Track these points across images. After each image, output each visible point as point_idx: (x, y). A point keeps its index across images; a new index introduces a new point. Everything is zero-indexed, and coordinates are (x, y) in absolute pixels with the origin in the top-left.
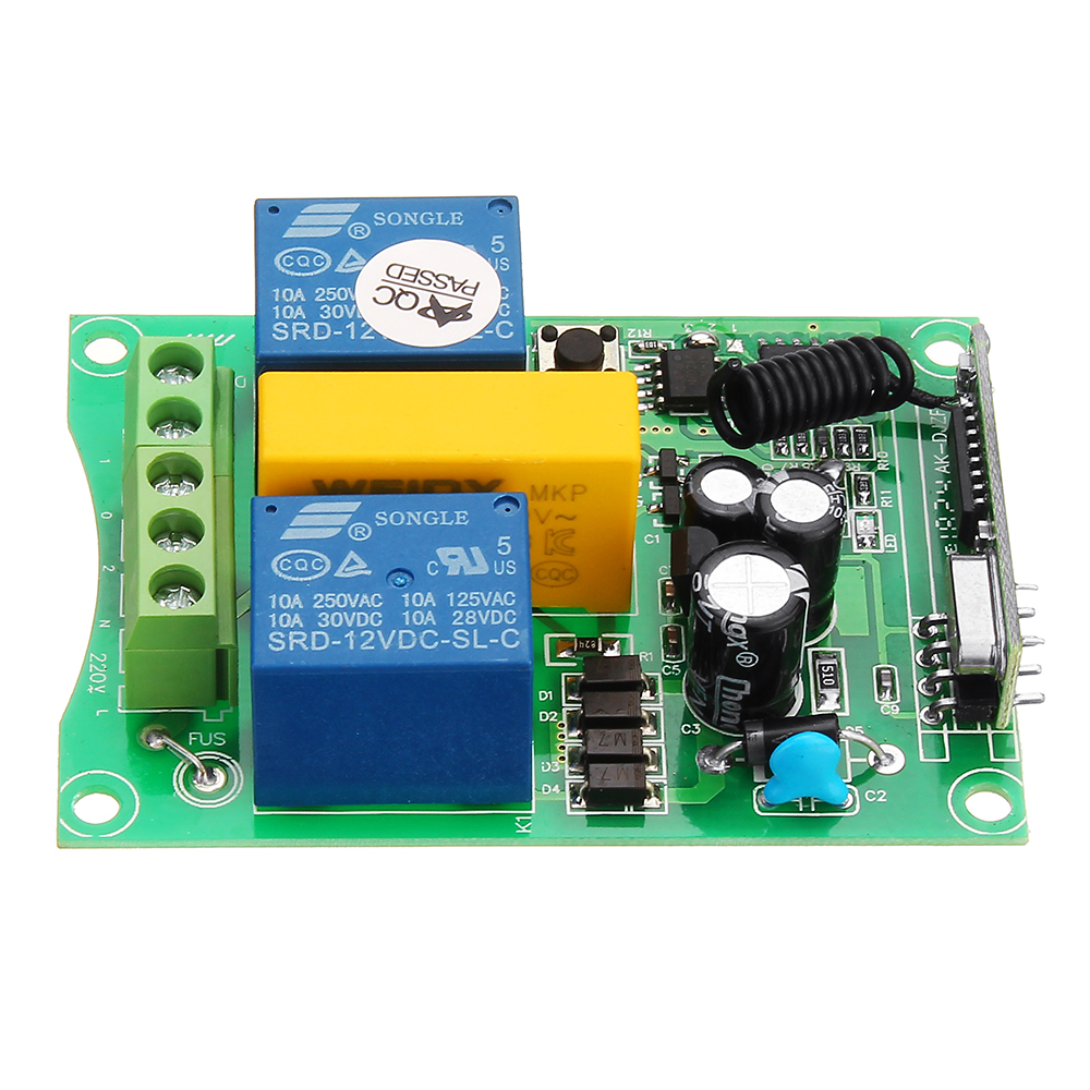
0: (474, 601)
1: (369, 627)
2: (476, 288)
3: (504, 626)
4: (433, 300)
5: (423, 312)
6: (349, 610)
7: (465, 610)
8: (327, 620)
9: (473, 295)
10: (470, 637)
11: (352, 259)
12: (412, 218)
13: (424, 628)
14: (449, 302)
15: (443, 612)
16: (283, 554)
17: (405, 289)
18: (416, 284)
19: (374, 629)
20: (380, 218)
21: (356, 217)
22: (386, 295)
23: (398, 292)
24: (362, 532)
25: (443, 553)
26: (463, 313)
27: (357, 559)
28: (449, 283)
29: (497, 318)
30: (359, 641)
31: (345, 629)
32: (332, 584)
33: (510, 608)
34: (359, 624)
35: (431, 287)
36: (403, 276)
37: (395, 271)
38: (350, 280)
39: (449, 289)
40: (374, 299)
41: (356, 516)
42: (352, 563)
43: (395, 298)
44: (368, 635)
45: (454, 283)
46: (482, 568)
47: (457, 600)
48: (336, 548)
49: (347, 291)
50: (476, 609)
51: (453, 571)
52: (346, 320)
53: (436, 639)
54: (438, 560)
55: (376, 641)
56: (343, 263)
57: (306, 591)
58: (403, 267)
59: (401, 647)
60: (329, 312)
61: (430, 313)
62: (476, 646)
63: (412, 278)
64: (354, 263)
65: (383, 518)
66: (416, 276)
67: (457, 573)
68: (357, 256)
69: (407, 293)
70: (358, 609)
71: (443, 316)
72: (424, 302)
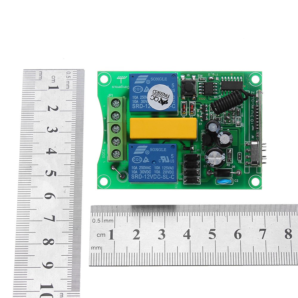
0: (167, 168)
1: (149, 174)
2: (169, 96)
3: (172, 174)
4: (161, 99)
5: (159, 102)
6: (145, 170)
7: (165, 170)
8: (142, 172)
9: (168, 98)
10: (166, 176)
11: (147, 89)
12: (158, 79)
13: (158, 174)
14: (164, 100)
15: (161, 170)
16: (134, 157)
17: (156, 96)
18: (158, 95)
19: (150, 174)
20: (152, 79)
21: (148, 79)
22: (152, 98)
23: (155, 97)
24: (148, 153)
25: (162, 157)
26: (166, 102)
27: (147, 158)
28: (164, 95)
29: (172, 103)
30: (147, 177)
31: (144, 174)
32: (143, 164)
33: (173, 170)
34: (147, 173)
35: (161, 96)
36: (156, 93)
37: (154, 92)
38: (146, 94)
39: (164, 97)
40: (151, 99)
41: (147, 149)
42: (146, 159)
43: (154, 98)
44: (148, 175)
45: (165, 95)
46: (168, 161)
47: (164, 168)
48: (143, 156)
49: (146, 96)
50: (167, 170)
51: (163, 162)
52: (145, 103)
53: (160, 177)
54: (161, 159)
55: (150, 177)
56: (145, 90)
57: (138, 165)
58: (156, 91)
59: (154, 178)
60: (143, 101)
61: (161, 102)
62: (167, 178)
63: (157, 94)
64: (147, 90)
65: (151, 149)
66: (158, 93)
67: (164, 162)
68: (148, 88)
69: (156, 97)
70: (147, 170)
71: (163, 103)
72: (160, 100)
